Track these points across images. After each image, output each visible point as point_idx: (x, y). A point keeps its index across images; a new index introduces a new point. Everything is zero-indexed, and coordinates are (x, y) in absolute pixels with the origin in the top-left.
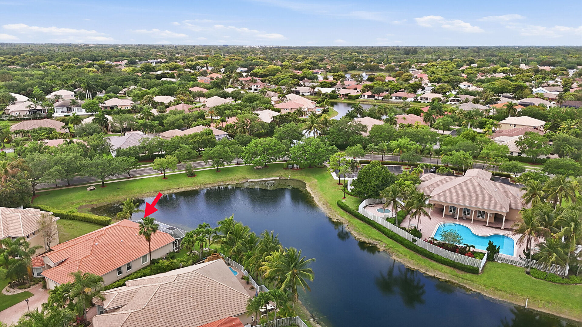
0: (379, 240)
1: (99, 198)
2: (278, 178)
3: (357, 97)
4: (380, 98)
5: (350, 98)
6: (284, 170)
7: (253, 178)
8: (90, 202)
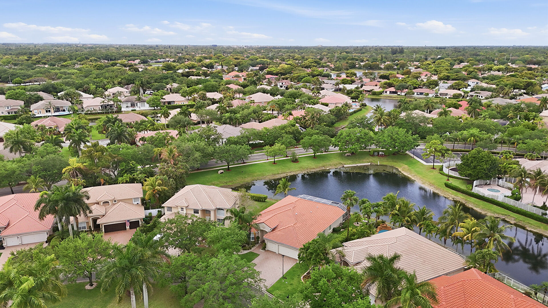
0: (506, 215)
1: (231, 180)
2: (369, 164)
3: (381, 93)
4: (403, 94)
5: (374, 94)
6: (371, 157)
7: (348, 164)
8: (226, 183)
